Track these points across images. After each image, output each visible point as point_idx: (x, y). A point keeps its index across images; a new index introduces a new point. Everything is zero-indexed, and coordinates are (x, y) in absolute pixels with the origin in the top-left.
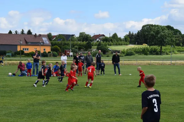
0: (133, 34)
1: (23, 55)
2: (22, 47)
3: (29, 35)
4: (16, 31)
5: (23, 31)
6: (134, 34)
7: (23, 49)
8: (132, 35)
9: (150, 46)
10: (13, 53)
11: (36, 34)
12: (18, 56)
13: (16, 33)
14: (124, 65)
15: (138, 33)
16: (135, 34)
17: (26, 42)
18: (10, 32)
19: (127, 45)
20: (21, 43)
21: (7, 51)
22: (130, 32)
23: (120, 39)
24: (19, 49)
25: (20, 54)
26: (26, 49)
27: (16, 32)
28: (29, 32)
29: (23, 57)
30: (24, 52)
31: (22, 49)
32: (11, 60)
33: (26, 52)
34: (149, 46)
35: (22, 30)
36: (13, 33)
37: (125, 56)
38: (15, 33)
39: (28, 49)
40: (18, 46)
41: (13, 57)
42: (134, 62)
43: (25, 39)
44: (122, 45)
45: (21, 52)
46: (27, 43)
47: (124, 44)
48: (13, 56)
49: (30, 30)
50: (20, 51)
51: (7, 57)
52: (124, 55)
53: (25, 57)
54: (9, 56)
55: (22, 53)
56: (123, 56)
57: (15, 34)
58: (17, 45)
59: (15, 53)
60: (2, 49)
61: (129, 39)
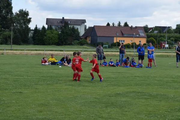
2: (119, 39)
3: (126, 27)
4: (113, 23)
5: (120, 23)
7: (120, 41)
10: (110, 44)
11: (132, 26)
12: (114, 47)
13: (113, 25)
17: (123, 34)
18: (108, 24)
20: (118, 34)
21: (104, 43)
24: (115, 41)
25: (116, 46)
26: (122, 41)
27: (113, 24)
28: (126, 24)
30: (120, 43)
31: (118, 41)
35: (118, 23)
38: (112, 25)
39: (124, 41)
40: (114, 38)
41: (110, 49)
43: (122, 32)
45: (117, 43)
48: (109, 47)
49: (126, 22)
51: (104, 48)
54: (106, 48)
59: (111, 44)
60: (99, 40)
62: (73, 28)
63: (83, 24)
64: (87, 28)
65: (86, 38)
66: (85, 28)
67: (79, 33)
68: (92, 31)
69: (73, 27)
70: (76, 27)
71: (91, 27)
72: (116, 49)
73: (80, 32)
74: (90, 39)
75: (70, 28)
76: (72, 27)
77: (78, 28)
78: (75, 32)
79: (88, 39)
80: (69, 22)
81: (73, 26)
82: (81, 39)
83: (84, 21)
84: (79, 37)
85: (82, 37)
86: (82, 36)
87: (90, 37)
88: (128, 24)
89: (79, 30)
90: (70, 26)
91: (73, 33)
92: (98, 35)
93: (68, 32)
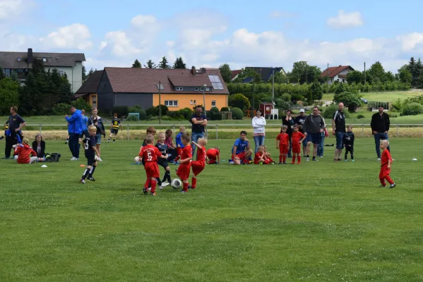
1: (166, 117)
2: (164, 98)
3: (180, 71)
4: (150, 61)
7: (166, 102)
8: (419, 65)
10: (143, 111)
11: (193, 67)
12: (153, 118)
13: (150, 66)
14: (401, 137)
17: (173, 87)
18: (137, 65)
19: (405, 89)
20: (162, 87)
21: (131, 108)
22: (412, 59)
23: (389, 75)
24: (156, 104)
25: (158, 115)
26: (171, 102)
27: (150, 63)
28: (180, 64)
29: (166, 119)
30: (167, 109)
31: (163, 103)
32: (138, 128)
33: (172, 108)
35: (162, 60)
36: (143, 67)
37: (401, 115)
38: (147, 66)
39: (176, 103)
40: (154, 95)
41: (144, 121)
43: (169, 80)
44: (393, 89)
45: (160, 110)
46: (174, 89)
47: (399, 89)
48: (142, 118)
49: (180, 59)
50: (158, 107)
51: (129, 120)
52: (398, 114)
53: (169, 119)
54: (134, 119)
55: (162, 111)
56: (396, 116)
57: (147, 68)
58: (152, 93)
59: (147, 111)
60: (118, 103)
61: (410, 75)
62: (55, 74)
63: (78, 65)
64: (87, 73)
65: (86, 97)
66: (83, 74)
67: (68, 86)
68: (99, 80)
69: (55, 71)
70: (62, 71)
71: (96, 72)
72: (158, 121)
73: (71, 83)
74: (96, 99)
75: (48, 73)
76: (51, 71)
77: (66, 75)
78: (59, 83)
79: (91, 100)
80: (45, 60)
81: (53, 68)
82: (75, 99)
83: (79, 58)
84: (70, 94)
85: (76, 96)
86: (77, 93)
87: (97, 95)
88: (184, 63)
89: (70, 79)
90: (46, 70)
91: (54, 85)
92: (114, 91)
93: (42, 83)
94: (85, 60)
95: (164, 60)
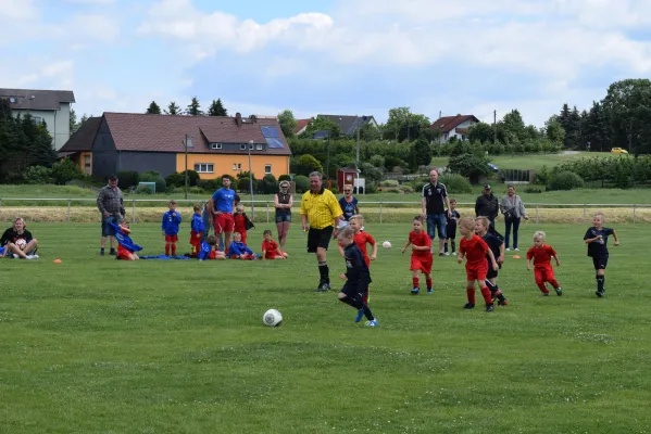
0: (576, 111)
1: (196, 188)
2: (193, 160)
3: (219, 119)
4: (173, 104)
5: (195, 103)
6: (580, 114)
7: (196, 166)
8: (574, 116)
9: (636, 156)
10: (162, 178)
11: (238, 114)
12: (176, 189)
13: (173, 112)
14: (542, 222)
15: (596, 108)
16: (585, 112)
17: (207, 143)
18: (154, 109)
19: (554, 151)
20: (190, 144)
21: (143, 175)
22: (566, 106)
23: (531, 130)
24: (180, 168)
25: (184, 184)
26: (204, 166)
27: (173, 107)
28: (218, 110)
29: (196, 192)
30: (197, 176)
31: (192, 169)
32: (152, 205)
33: (204, 176)
34: (632, 157)
35: (191, 103)
36: (163, 113)
37: (547, 190)
38: (168, 110)
39: (211, 167)
40: (178, 156)
41: (162, 195)
42: (577, 213)
43: (202, 133)
44: (536, 151)
45: (187, 177)
46: (208, 146)
47: (546, 150)
48: (160, 189)
49: (219, 101)
50: (184, 173)
51: (138, 193)
52: (543, 188)
53: (201, 192)
54: (147, 191)
55: (191, 179)
56: (540, 192)
57: (168, 115)
58: (176, 153)
59: (167, 180)
60: (123, 166)
61: (562, 131)
62: (28, 122)
63: (64, 109)
64: (78, 121)
65: (75, 158)
66: (72, 121)
67: (47, 140)
68: (97, 131)
69: (29, 116)
70: (38, 117)
71: (92, 119)
72: (183, 195)
73: (52, 135)
74: (90, 161)
75: (18, 120)
76: (22, 117)
77: (44, 123)
78: (34, 136)
79: (83, 161)
80: (12, 100)
81: (25, 113)
82: (59, 160)
83: (65, 99)
84: (52, 153)
85: (60, 155)
86: (61, 151)
87: (91, 154)
88: (224, 107)
89: (50, 129)
90: (15, 115)
91: (26, 138)
92: (118, 148)
93: (7, 134)
94: (73, 101)
95: (195, 102)
